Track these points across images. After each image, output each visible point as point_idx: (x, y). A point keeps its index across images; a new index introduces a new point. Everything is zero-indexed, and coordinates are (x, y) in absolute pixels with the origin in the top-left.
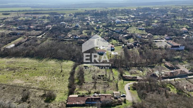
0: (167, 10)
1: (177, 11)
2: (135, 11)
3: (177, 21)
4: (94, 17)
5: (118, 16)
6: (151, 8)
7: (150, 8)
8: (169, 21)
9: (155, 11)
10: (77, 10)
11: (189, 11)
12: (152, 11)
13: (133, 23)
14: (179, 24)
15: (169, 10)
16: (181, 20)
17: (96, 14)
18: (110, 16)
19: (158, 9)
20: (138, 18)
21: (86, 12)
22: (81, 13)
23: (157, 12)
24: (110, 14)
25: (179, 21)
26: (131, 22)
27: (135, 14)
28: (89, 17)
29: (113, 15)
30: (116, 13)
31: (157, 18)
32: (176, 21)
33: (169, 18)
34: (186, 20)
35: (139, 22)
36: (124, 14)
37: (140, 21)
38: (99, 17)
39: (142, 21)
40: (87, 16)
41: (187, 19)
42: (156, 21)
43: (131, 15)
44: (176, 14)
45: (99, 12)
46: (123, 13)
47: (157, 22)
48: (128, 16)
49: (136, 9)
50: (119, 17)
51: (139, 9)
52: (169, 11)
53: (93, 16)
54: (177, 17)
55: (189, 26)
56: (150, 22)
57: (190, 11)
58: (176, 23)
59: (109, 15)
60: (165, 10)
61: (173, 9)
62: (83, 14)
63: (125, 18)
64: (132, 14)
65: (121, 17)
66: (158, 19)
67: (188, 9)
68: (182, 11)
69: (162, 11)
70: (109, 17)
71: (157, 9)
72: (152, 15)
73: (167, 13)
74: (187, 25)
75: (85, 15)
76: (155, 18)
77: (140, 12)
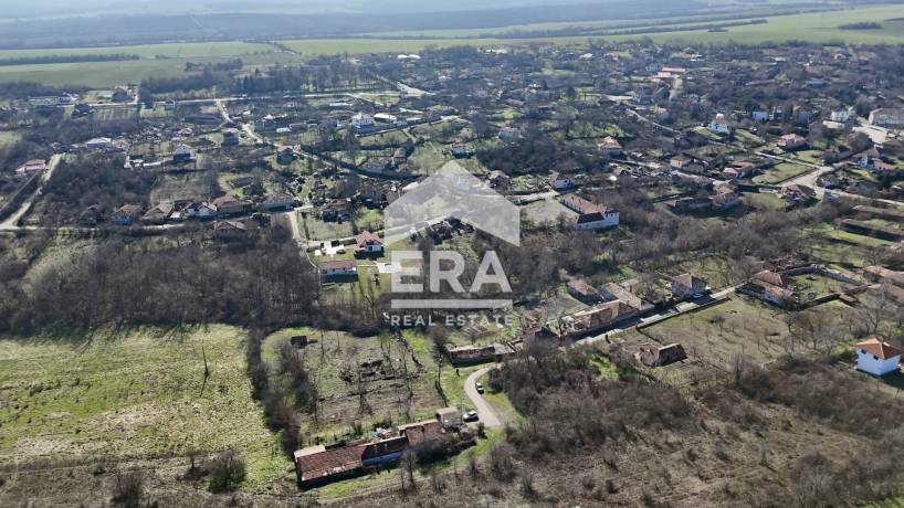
0: (539, 55)
1: (575, 62)
2: (417, 64)
3: (580, 109)
4: (246, 102)
5: (353, 92)
6: (479, 51)
7: (475, 49)
8: (553, 109)
9: (493, 61)
11: (616, 59)
12: (484, 64)
13: (426, 126)
14: (589, 120)
15: (545, 56)
16: (595, 106)
17: (253, 90)
18: (315, 92)
19: (504, 52)
20: (436, 100)
21: (197, 77)
22: (173, 80)
23: (504, 69)
24: (314, 85)
25: (588, 107)
26: (417, 122)
27: (419, 78)
28: (218, 101)
29: (330, 87)
30: (340, 77)
31: (510, 100)
32: (577, 113)
33: (551, 95)
34: (612, 102)
35: (445, 119)
36: (376, 79)
37: (451, 118)
38: (270, 101)
39: (457, 114)
40: (209, 95)
41: (613, 98)
42: (509, 113)
43: (406, 84)
44: (573, 74)
45: (264, 76)
46: (370, 77)
47: (517, 119)
48: (394, 88)
49: (421, 54)
50: (357, 96)
51: (430, 53)
52: (548, 63)
53: (238, 92)
54: (579, 90)
55: (623, 128)
56: (488, 119)
57: (619, 57)
58: (578, 118)
59: (311, 88)
60: (532, 57)
61: (560, 54)
62: (187, 86)
63: (389, 105)
64: (409, 80)
65: (368, 96)
66: (514, 105)
67: (612, 50)
68: (591, 59)
69: (523, 63)
70: (315, 98)
71: (501, 54)
72: (490, 84)
73: (540, 71)
74: (614, 122)
75: (197, 94)
76: (504, 97)
77: (440, 68)
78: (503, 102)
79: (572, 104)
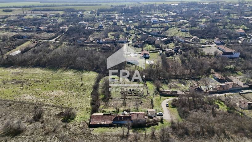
0: (219, 5)
1: (232, 7)
2: (177, 7)
3: (231, 19)
4: (123, 15)
5: (155, 13)
6: (198, 3)
7: (197, 3)
8: (221, 19)
9: (203, 6)
10: (101, 5)
11: (248, 6)
12: (199, 7)
13: (175, 22)
14: (234, 23)
15: (221, 5)
16: (237, 19)
17: (125, 11)
18: (144, 13)
19: (207, 3)
20: (180, 16)
21: (113, 8)
22: (107, 9)
23: (206, 8)
24: (144, 11)
25: (234, 19)
26: (172, 21)
27: (176, 10)
28: (116, 15)
29: (148, 12)
30: (152, 9)
31: (205, 16)
32: (230, 21)
33: (221, 15)
34: (244, 18)
35: (181, 21)
36: (163, 10)
37: (183, 21)
38: (130, 15)
39: (186, 20)
40: (114, 13)
41: (245, 17)
42: (204, 20)
43: (172, 12)
44: (231, 10)
45: (130, 8)
46: (161, 10)
47: (206, 22)
48: (168, 13)
49: (179, 4)
50: (155, 14)
51: (182, 3)
52: (222, 7)
53: (122, 13)
54: (232, 14)
55: (247, 27)
56: (196, 21)
57: (249, 6)
58: (229, 22)
59: (143, 12)
60: (217, 5)
61: (227, 4)
62: (109, 11)
63: (164, 17)
64: (173, 11)
65: (159, 15)
66: (206, 18)
67: (247, 4)
68: (238, 6)
69: (212, 7)
70: (143, 15)
71: (206, 4)
72: (200, 12)
73: (219, 9)
74: (244, 25)
75: (111, 13)
76: (204, 15)
77: (184, 8)
78: (203, 17)
79: (229, 18)
